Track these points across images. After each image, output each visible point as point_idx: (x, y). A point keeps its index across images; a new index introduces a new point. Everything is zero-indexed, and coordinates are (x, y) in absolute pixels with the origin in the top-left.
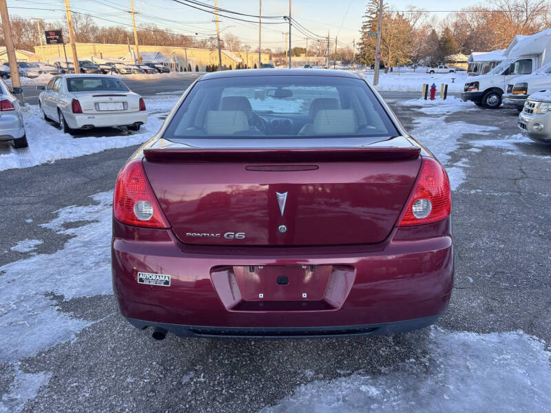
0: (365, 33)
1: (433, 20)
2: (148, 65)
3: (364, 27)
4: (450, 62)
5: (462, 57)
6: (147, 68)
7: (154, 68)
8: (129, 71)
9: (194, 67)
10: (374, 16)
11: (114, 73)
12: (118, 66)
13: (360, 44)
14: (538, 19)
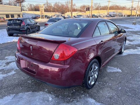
2: (109, 15)
6: (109, 16)
7: (111, 16)
8: (104, 17)
9: (123, 15)
11: (100, 17)
12: (101, 16)
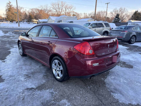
0: (7, 12)
1: (25, 10)
3: (6, 10)
4: (33, 21)
5: (35, 20)
10: (9, 7)
13: (6, 15)
14: (50, 13)
